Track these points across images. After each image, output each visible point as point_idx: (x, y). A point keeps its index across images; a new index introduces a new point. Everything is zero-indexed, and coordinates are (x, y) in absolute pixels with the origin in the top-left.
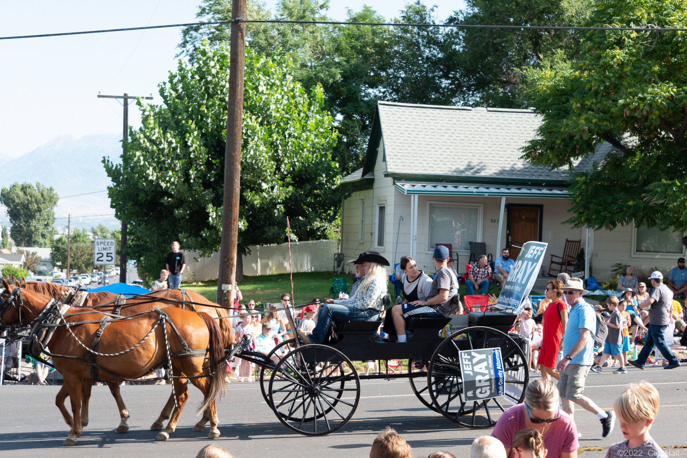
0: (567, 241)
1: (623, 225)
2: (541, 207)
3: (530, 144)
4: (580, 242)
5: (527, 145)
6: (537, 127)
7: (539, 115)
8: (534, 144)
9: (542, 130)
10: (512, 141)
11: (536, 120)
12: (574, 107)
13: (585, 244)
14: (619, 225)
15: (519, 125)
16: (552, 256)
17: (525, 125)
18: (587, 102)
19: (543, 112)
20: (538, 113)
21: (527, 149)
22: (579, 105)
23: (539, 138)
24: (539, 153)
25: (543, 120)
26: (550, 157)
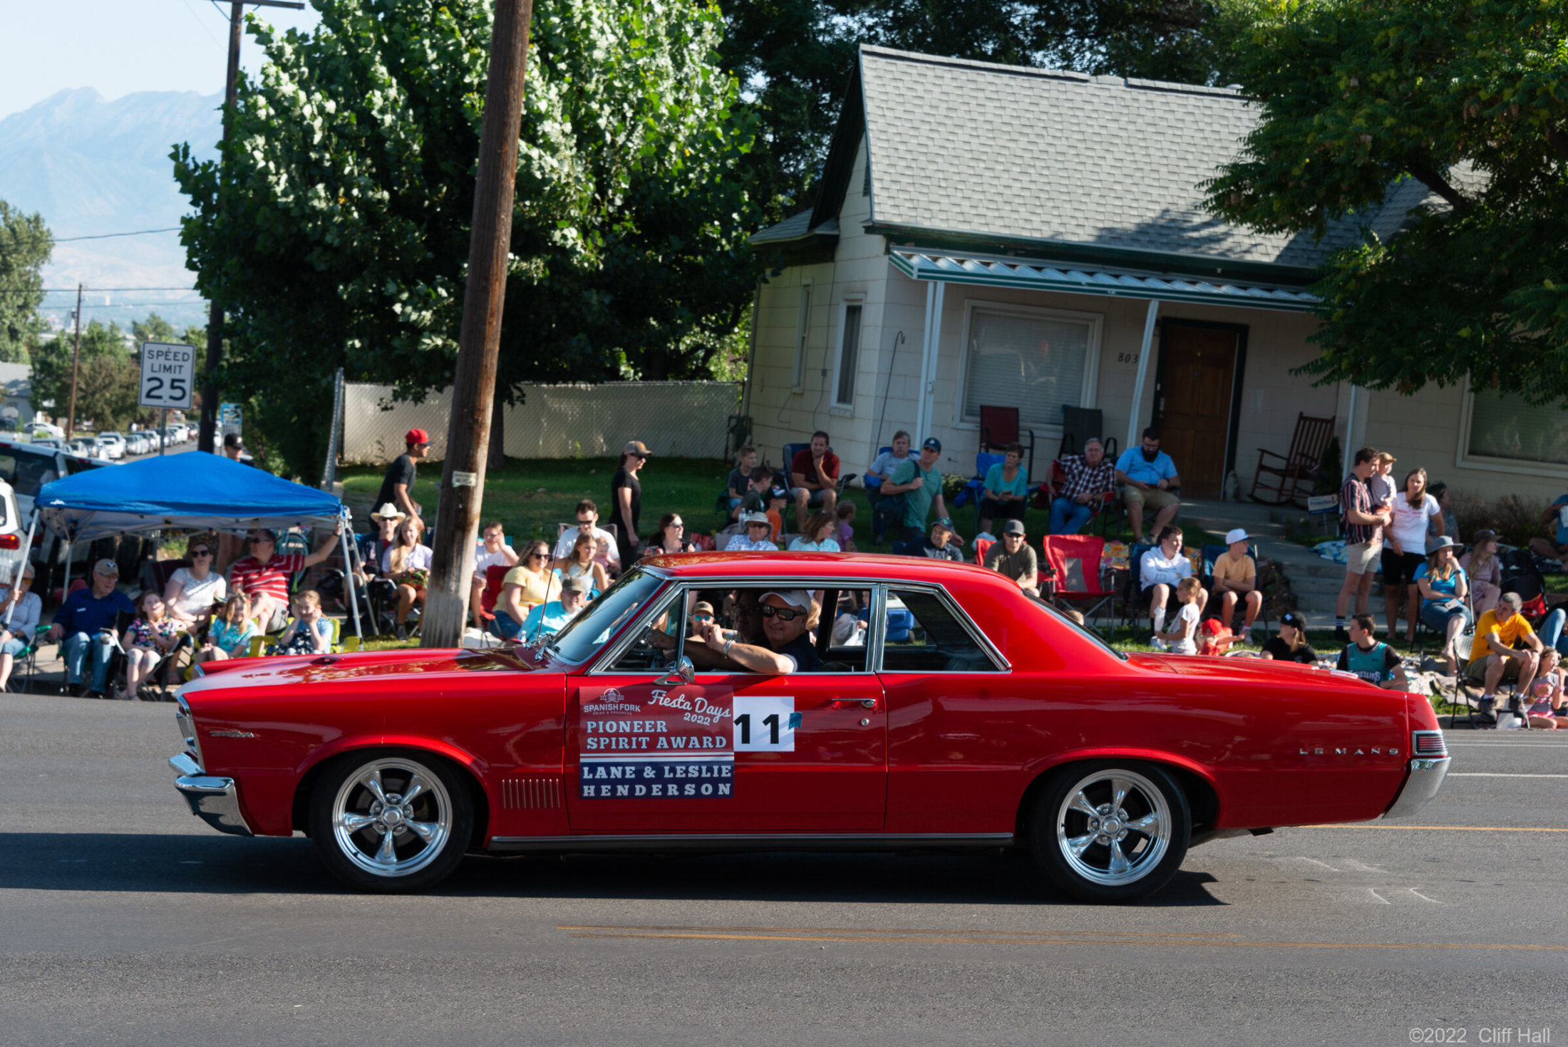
0: (1302, 417)
1: (1441, 385)
2: (1243, 330)
3: (1228, 174)
4: (1332, 422)
5: (1219, 174)
6: (1246, 133)
7: (1252, 105)
8: (1237, 172)
9: (1256, 141)
10: (1182, 164)
11: (1244, 116)
12: (1342, 85)
13: (1344, 426)
14: (1430, 386)
15: (1202, 126)
16: (1263, 451)
17: (1216, 127)
18: (1374, 76)
19: (1264, 98)
20: (1250, 99)
21: (1217, 184)
22: (1354, 82)
23: (1250, 159)
24: (1248, 196)
25: (1263, 117)
26: (1275, 209)
